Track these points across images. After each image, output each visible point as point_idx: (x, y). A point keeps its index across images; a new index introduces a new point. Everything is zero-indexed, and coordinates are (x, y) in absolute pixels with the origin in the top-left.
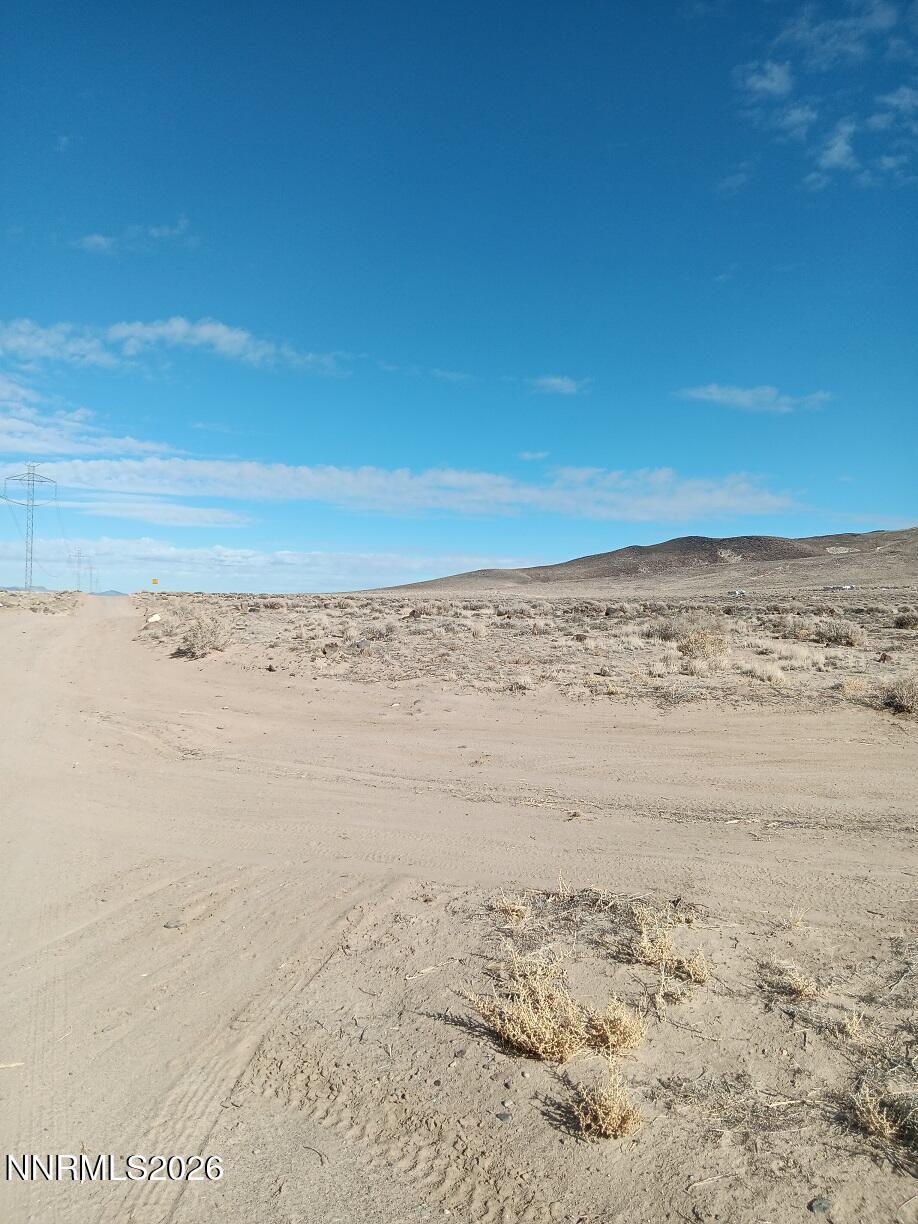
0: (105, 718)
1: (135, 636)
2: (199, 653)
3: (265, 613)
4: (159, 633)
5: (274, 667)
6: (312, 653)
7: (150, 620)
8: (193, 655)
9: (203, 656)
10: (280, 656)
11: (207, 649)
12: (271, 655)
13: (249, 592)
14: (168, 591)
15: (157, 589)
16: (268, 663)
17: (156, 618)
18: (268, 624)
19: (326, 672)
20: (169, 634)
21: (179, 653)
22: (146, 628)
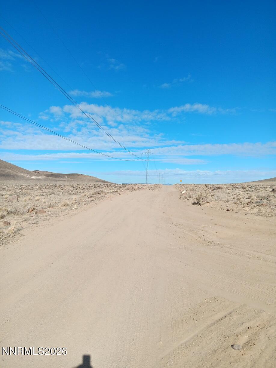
0: (177, 226)
1: (179, 197)
2: (201, 204)
3: (218, 190)
4: (187, 197)
5: (229, 209)
6: (243, 205)
7: (183, 192)
8: (199, 204)
9: (203, 204)
10: (231, 205)
11: (204, 202)
12: (227, 205)
13: (208, 184)
14: (184, 184)
15: (181, 183)
16: (227, 208)
17: (184, 192)
18: (221, 194)
19: (249, 212)
20: (190, 197)
21: (194, 203)
22: (182, 195)
